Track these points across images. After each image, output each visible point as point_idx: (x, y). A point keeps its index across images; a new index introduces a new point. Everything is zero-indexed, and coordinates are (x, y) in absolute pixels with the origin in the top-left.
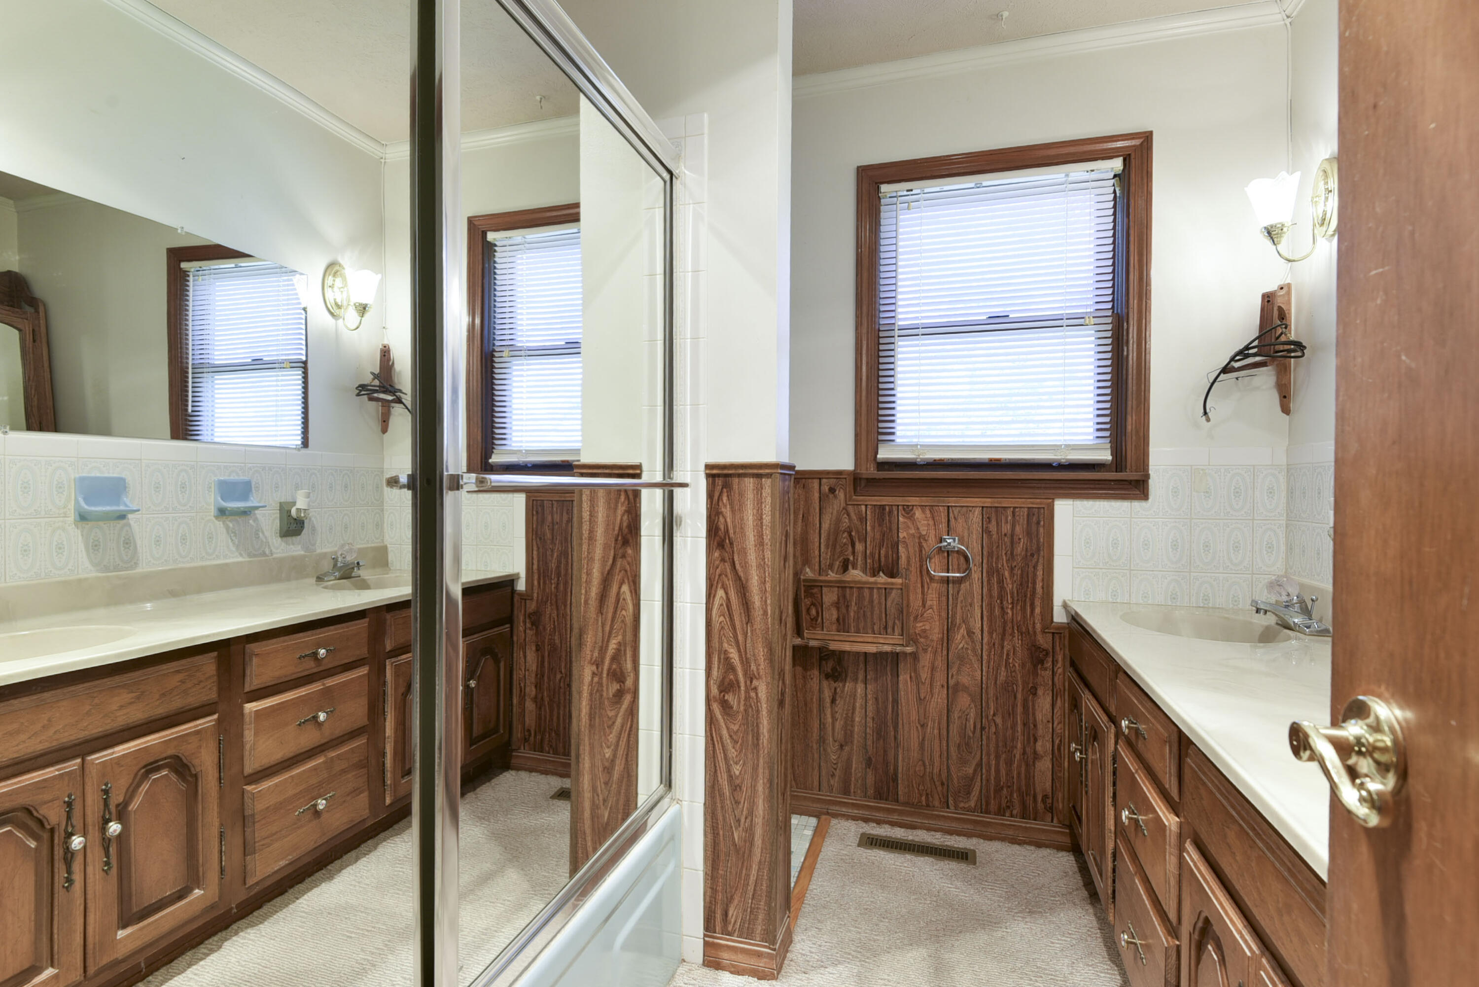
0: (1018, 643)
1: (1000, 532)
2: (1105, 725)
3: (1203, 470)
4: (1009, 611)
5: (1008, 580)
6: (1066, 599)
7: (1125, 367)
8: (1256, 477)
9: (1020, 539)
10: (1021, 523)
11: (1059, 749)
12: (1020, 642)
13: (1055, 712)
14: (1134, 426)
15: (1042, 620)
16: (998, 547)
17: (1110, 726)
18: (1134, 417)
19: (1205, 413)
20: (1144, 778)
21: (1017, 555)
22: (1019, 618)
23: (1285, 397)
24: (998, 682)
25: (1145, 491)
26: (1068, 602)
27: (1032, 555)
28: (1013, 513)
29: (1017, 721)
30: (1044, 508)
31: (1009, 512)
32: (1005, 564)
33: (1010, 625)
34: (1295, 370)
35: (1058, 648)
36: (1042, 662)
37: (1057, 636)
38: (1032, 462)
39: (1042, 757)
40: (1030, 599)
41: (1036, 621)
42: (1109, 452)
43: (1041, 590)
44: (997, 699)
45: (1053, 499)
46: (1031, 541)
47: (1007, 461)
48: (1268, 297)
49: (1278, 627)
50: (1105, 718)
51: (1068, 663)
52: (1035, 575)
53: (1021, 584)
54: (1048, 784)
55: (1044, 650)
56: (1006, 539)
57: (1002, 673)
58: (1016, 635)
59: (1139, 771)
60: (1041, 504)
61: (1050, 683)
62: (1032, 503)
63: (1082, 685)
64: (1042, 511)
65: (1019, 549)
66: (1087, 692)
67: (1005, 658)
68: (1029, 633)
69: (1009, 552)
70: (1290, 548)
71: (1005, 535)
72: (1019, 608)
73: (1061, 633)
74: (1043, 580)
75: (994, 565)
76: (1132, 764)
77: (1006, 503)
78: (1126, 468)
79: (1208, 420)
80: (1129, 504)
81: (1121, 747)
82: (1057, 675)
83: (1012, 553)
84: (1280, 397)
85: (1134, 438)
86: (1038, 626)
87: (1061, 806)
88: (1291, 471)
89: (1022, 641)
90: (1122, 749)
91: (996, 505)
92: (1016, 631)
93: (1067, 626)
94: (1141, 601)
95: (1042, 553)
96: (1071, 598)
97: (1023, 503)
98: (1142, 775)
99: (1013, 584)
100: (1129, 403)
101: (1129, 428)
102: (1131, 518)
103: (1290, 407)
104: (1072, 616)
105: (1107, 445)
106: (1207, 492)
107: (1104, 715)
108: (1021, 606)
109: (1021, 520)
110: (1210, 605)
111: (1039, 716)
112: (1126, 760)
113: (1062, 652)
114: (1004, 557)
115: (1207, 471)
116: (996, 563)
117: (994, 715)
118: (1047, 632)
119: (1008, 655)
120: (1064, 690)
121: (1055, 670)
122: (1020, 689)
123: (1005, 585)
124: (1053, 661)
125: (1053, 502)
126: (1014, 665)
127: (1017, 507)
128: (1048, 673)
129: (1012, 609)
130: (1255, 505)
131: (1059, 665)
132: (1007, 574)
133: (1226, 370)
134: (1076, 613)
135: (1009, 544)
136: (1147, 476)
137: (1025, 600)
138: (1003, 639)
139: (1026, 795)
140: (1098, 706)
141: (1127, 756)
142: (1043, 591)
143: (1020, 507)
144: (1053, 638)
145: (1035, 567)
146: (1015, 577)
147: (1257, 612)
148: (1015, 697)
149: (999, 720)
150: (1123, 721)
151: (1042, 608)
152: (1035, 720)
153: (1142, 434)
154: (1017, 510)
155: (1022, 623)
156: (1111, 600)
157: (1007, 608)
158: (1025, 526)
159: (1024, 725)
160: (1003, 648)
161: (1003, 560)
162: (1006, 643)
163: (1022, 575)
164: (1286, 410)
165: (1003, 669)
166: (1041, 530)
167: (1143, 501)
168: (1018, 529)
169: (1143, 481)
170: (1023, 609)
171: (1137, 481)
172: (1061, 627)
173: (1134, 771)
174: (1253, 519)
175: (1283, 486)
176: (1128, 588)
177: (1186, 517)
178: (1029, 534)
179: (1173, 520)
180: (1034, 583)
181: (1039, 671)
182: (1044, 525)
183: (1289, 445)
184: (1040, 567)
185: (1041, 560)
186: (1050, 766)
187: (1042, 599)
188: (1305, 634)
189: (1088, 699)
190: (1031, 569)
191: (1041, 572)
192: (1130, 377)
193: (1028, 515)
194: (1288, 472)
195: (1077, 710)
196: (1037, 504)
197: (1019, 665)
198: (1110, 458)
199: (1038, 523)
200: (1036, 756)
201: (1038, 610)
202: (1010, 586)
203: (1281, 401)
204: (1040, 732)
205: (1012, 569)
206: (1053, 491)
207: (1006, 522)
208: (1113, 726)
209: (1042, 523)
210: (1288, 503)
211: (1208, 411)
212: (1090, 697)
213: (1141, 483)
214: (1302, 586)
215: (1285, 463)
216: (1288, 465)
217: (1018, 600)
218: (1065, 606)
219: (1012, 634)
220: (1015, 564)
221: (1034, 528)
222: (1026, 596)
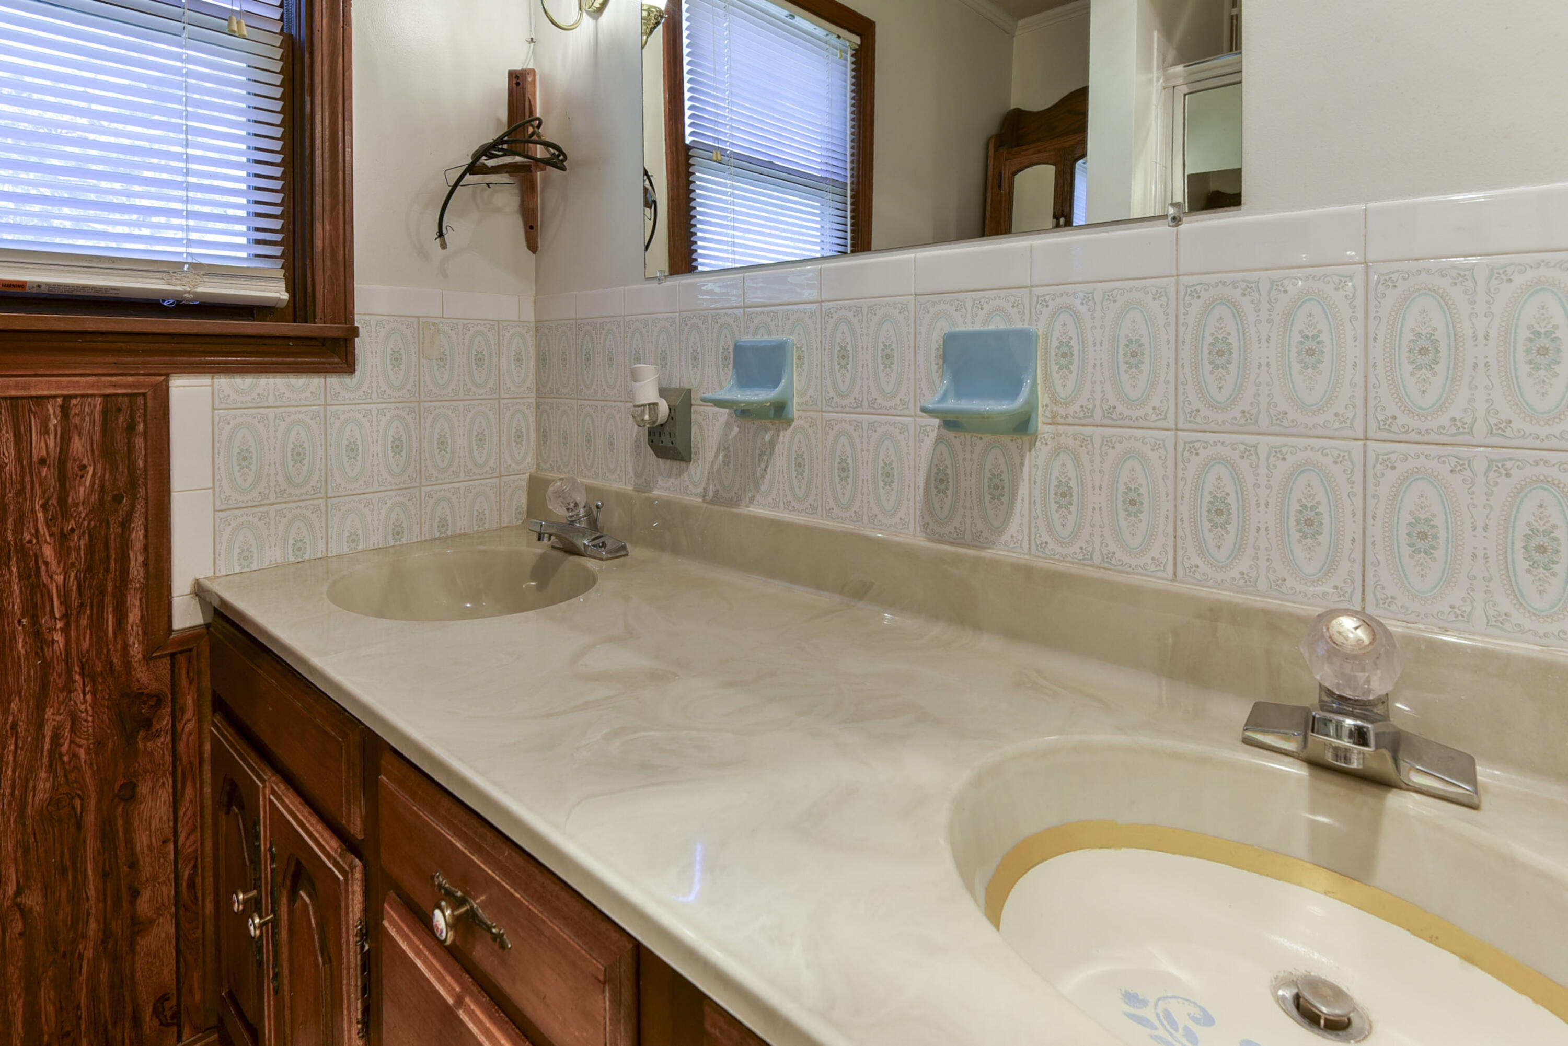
0: (83, 701)
1: (25, 455)
2: (336, 864)
3: (434, 324)
4: (58, 637)
5: (54, 566)
6: (200, 576)
7: (307, 135)
8: (501, 338)
9: (83, 468)
10: (85, 432)
11: (191, 885)
12: (89, 697)
13: (181, 813)
14: (327, 241)
15: (145, 633)
16: (20, 492)
17: (352, 867)
18: (327, 227)
19: (441, 234)
20: (488, 1024)
21: (76, 505)
22: (85, 645)
23: (531, 228)
24: (29, 811)
25: (350, 358)
26: (207, 584)
27: (118, 499)
28: (65, 410)
29: (85, 875)
30: (144, 395)
31: (53, 410)
32: (43, 530)
33: (60, 667)
34: (543, 191)
35: (184, 682)
36: (146, 723)
37: (182, 660)
38: (112, 294)
39: (151, 922)
40: (114, 596)
41: (131, 640)
42: (282, 285)
43: (142, 570)
44: (26, 851)
45: (167, 375)
46: (114, 468)
47: (44, 290)
48: (517, 77)
49: (556, 553)
50: (332, 844)
51: (207, 709)
52: (125, 543)
53: (89, 568)
54: (168, 972)
55: (150, 696)
56: (44, 471)
57: (41, 786)
58: (79, 686)
59: (468, 1000)
60: (136, 385)
61: (168, 759)
62: (115, 385)
63: (253, 758)
64: (140, 401)
65: (82, 490)
66: (268, 774)
67: (47, 746)
68: (112, 671)
69: (54, 501)
70: (543, 436)
71: (42, 461)
72: (84, 622)
73: (190, 650)
74: (146, 548)
75: (10, 537)
76: (441, 979)
77: (40, 387)
78: (315, 317)
79: (444, 246)
80: (322, 380)
81: (393, 923)
82: (184, 737)
83: (62, 501)
84: (525, 228)
85: (328, 263)
86: (136, 649)
87: (198, 997)
88: (540, 329)
89: (94, 694)
90: (399, 930)
91: (13, 393)
92: (77, 677)
93: (205, 631)
94: (346, 550)
95: (142, 492)
96: (211, 574)
97: (92, 386)
98: (478, 1012)
99: (66, 574)
100: (318, 200)
101: (319, 243)
102: (326, 404)
103: (537, 243)
104: (215, 609)
105: (276, 268)
106: (441, 359)
107: (327, 834)
108: (91, 618)
109: (87, 425)
110: (449, 533)
111: (142, 840)
112: (419, 964)
113: (194, 687)
114: (40, 515)
115: (440, 326)
116: (15, 532)
117: (19, 892)
118: (156, 657)
119: (56, 737)
120: (201, 761)
121: (179, 728)
122: (92, 805)
123: (45, 579)
124: (173, 711)
125: (167, 382)
126: (75, 756)
127: (76, 396)
128: (164, 740)
129: (66, 630)
130: (502, 378)
131: (189, 715)
132: (48, 552)
133: (472, 169)
134: (223, 602)
135: (53, 482)
136: (355, 332)
137: (103, 601)
138: (40, 707)
139: (114, 1024)
140: (306, 810)
141: (419, 953)
142: (147, 572)
143: (82, 396)
144: (173, 665)
145: (125, 525)
146: (73, 555)
147: (539, 539)
148: (79, 825)
149: (33, 900)
150: (437, 913)
151: (145, 609)
152: (133, 853)
153: (341, 258)
154: (74, 402)
155: (93, 654)
156: (292, 559)
157: (52, 630)
158: (97, 437)
159: (105, 876)
160: (40, 726)
161: (36, 521)
162: (49, 713)
163: (90, 548)
164: (533, 246)
165: (43, 775)
166: (139, 442)
167: (346, 375)
168: (78, 445)
169: (346, 340)
170: (97, 624)
171: (336, 340)
172: (191, 636)
173: (451, 1001)
174: (500, 398)
175: (532, 352)
176: (323, 531)
177: (412, 399)
178: (107, 452)
179: (394, 405)
180: (124, 560)
181: (140, 745)
182: (145, 432)
183: (536, 294)
184: (138, 523)
185: (140, 507)
186: (172, 931)
187: (146, 589)
188: (601, 559)
189: (273, 792)
190: (115, 529)
191: (141, 534)
192: (318, 153)
193: (105, 412)
194: (537, 331)
195: (241, 807)
196: (126, 386)
197: (88, 752)
198: (285, 296)
199: (131, 428)
200: (138, 926)
201: (134, 616)
202: (60, 579)
203: (526, 232)
204: (146, 872)
205: (62, 538)
206: (166, 359)
207: (45, 431)
208: (357, 862)
209: (141, 427)
210: (538, 374)
211: (444, 231)
212: (281, 788)
213: (342, 343)
214: (589, 490)
215: (532, 319)
216: (537, 322)
217: (81, 605)
218: (200, 592)
219: (69, 688)
220: (72, 524)
221: (120, 440)
222: (102, 593)
